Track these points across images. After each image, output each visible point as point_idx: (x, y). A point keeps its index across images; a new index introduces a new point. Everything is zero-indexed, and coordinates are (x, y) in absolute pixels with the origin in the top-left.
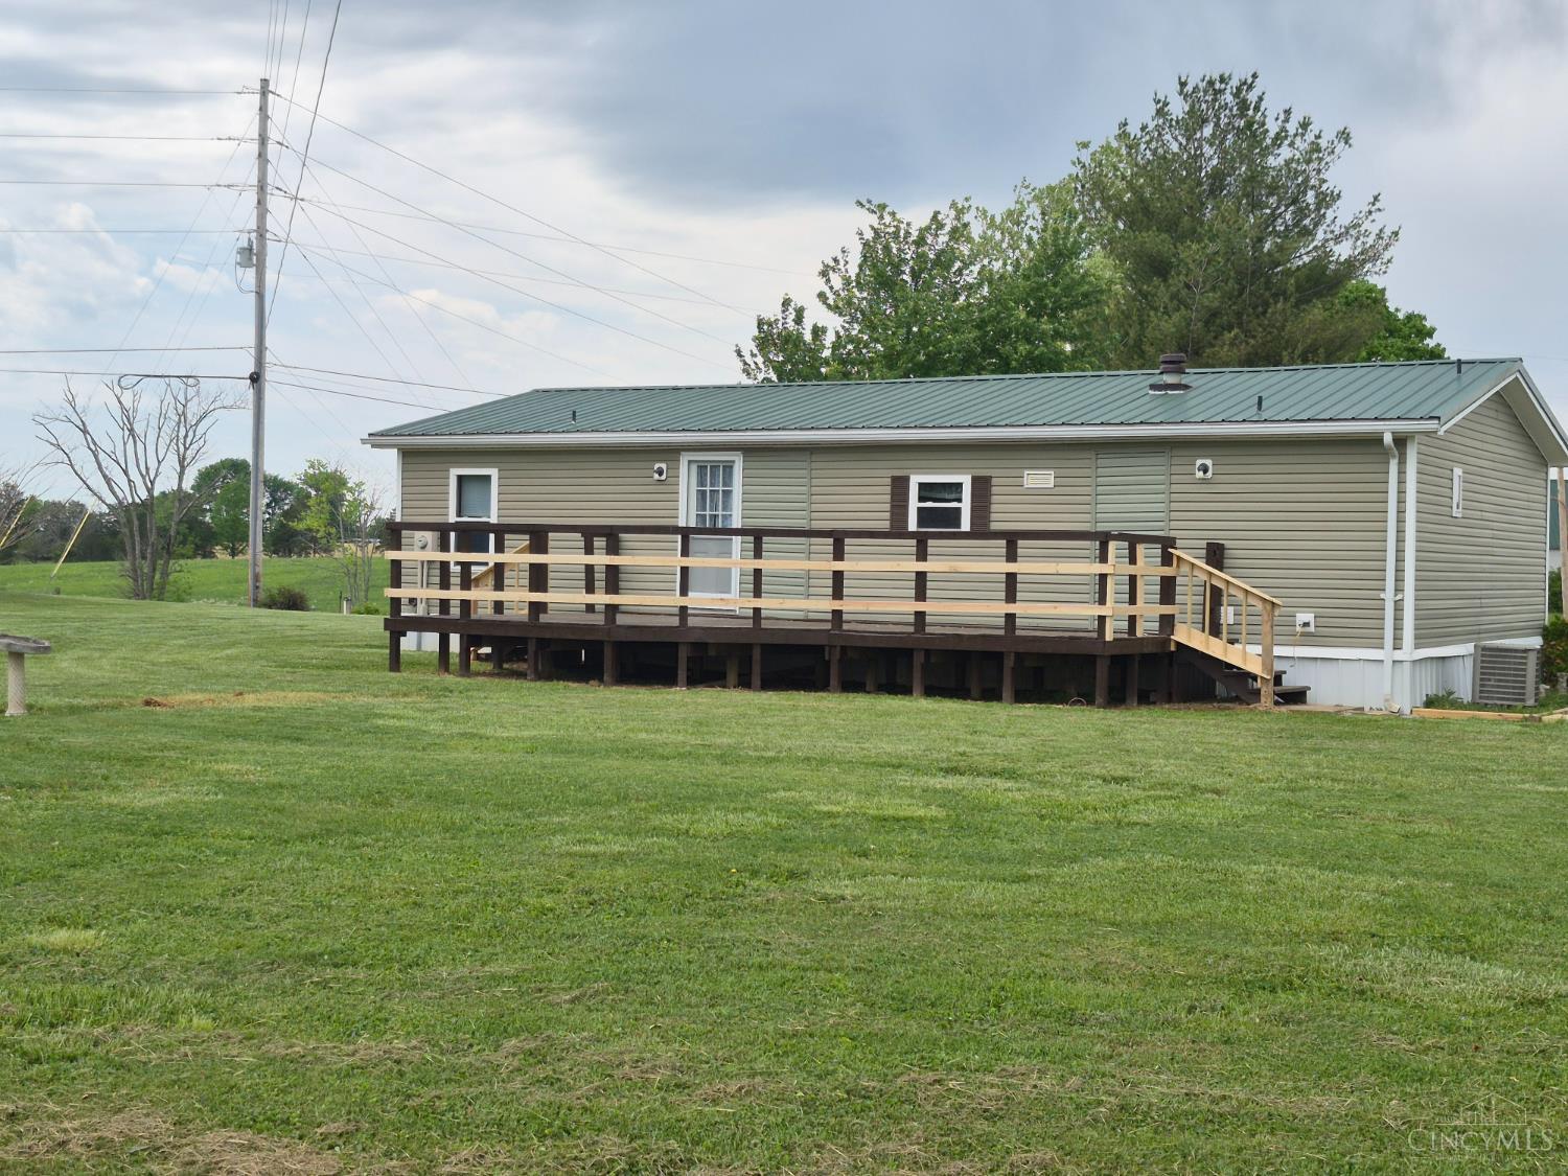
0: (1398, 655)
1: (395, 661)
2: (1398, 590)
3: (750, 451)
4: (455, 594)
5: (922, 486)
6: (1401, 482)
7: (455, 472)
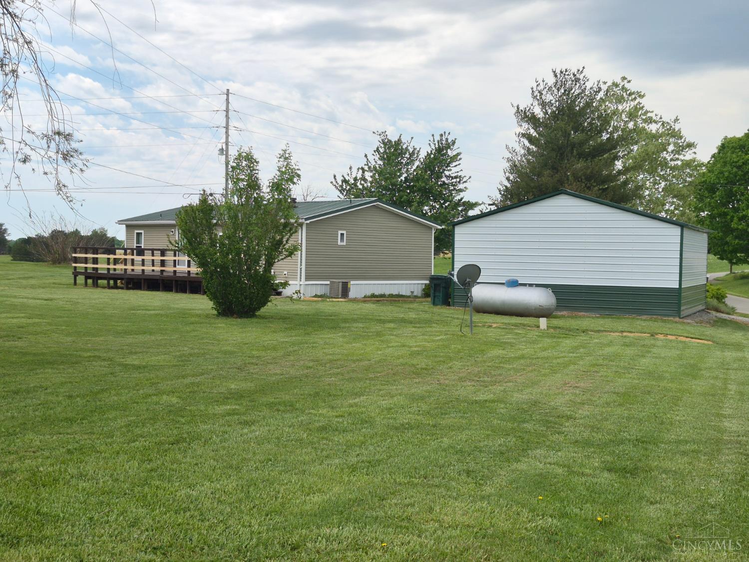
0: (301, 283)
1: (75, 283)
2: (301, 265)
4: (112, 266)
6: (302, 233)
7: (136, 232)
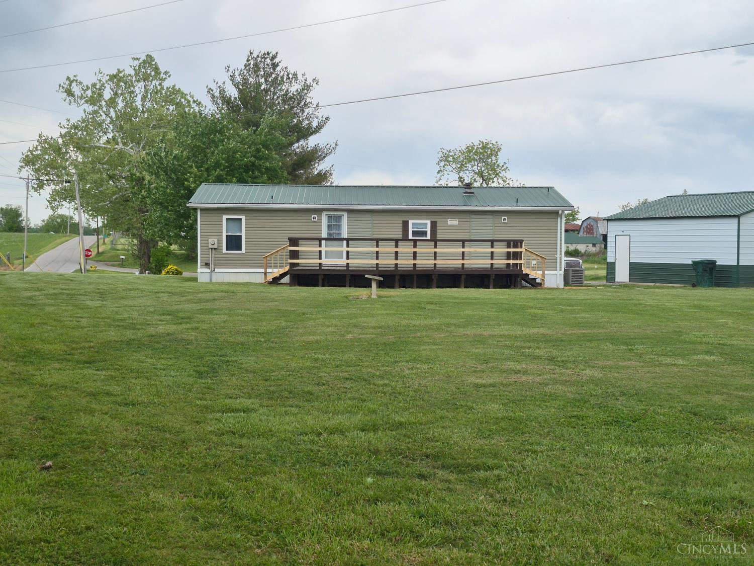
2: (560, 254)
3: (349, 211)
5: (413, 224)
7: (225, 217)
